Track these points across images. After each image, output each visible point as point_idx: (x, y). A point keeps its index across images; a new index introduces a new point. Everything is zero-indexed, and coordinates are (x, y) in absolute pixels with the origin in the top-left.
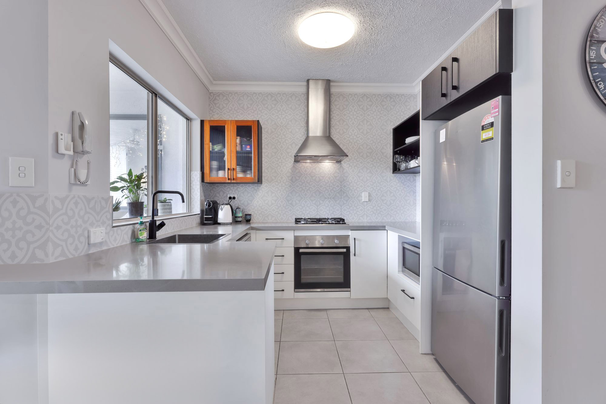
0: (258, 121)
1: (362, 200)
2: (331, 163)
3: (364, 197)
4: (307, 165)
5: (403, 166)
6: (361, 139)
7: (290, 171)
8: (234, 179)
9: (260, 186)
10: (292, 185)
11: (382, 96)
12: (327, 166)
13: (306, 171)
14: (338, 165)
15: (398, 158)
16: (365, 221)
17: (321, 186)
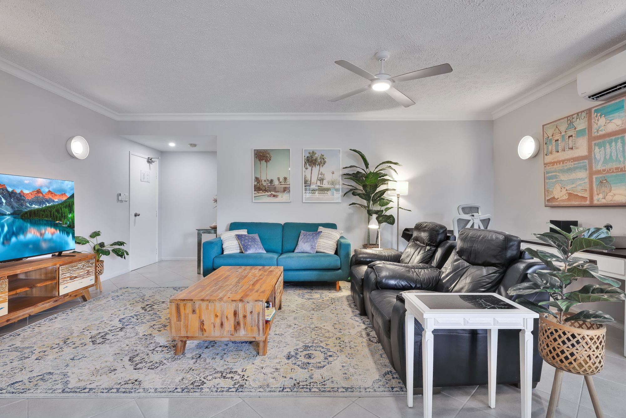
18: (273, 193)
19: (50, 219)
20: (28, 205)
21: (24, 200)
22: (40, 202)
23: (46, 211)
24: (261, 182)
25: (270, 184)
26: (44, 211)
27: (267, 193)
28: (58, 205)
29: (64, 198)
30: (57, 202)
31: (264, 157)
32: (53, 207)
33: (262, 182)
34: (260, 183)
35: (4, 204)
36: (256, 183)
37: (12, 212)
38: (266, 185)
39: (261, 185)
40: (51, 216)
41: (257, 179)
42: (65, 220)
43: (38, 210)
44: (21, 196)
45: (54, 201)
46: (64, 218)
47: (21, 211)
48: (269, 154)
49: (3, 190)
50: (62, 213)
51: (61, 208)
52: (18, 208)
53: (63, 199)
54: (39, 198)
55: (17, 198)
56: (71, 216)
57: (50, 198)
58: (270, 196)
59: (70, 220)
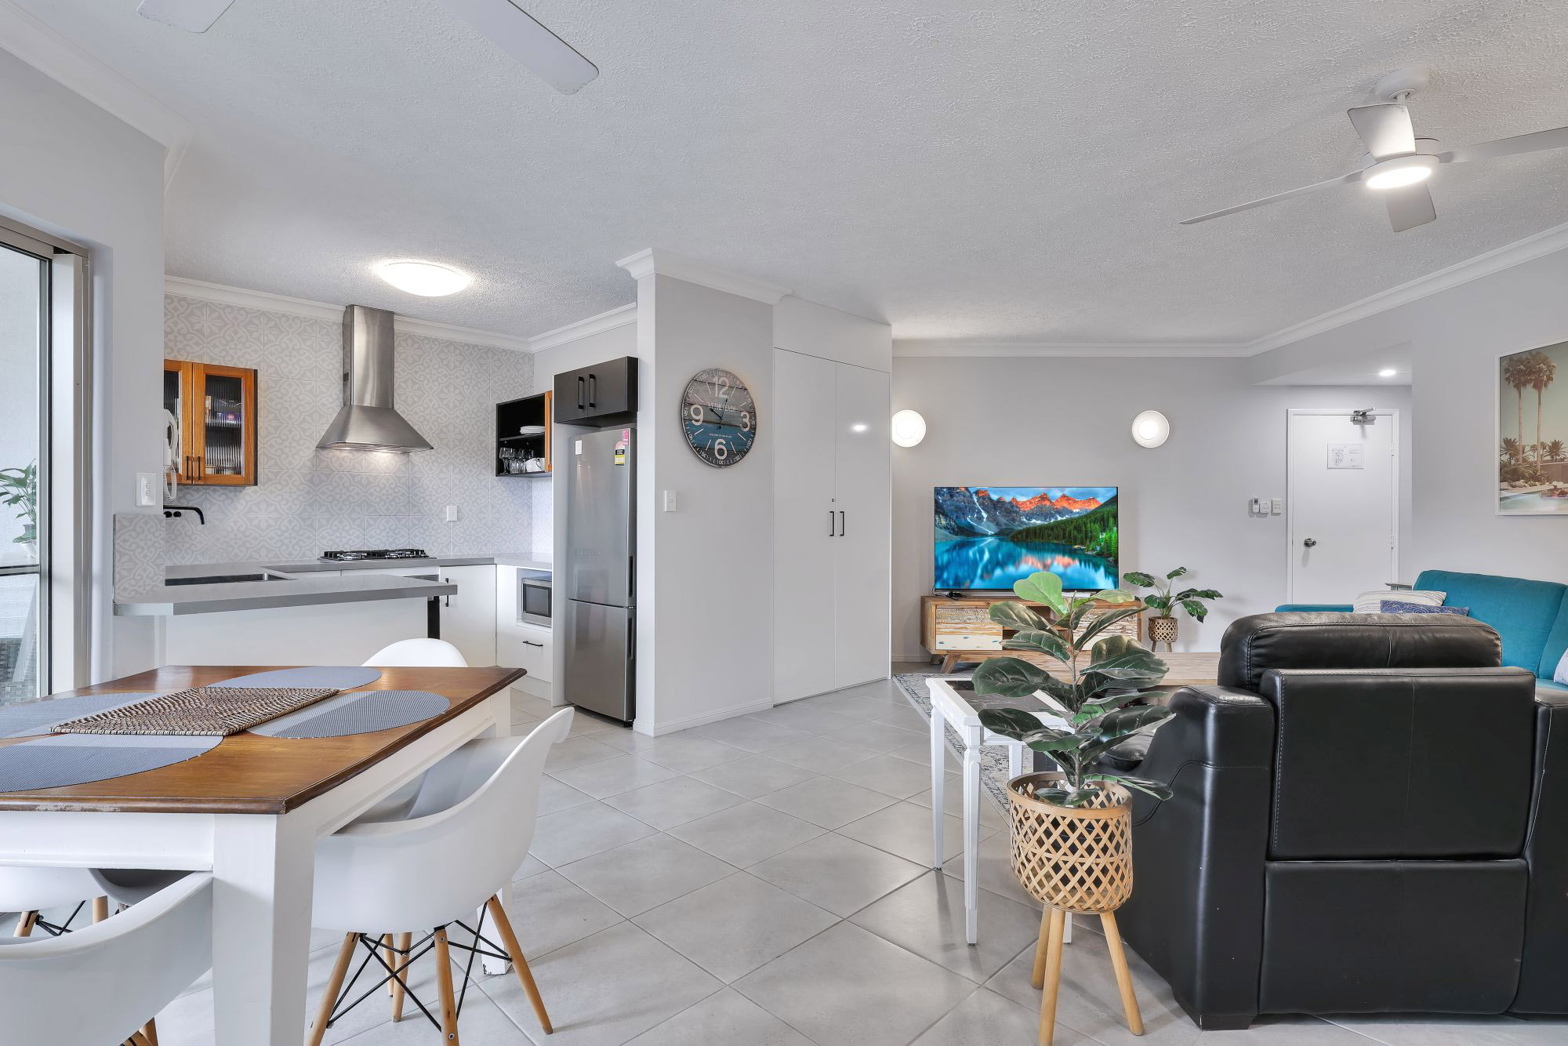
0: (256, 371)
1: (446, 518)
2: (389, 454)
3: (450, 513)
4: (345, 454)
5: (515, 466)
6: (445, 416)
7: (308, 464)
8: (199, 478)
9: (241, 492)
10: (311, 491)
11: (479, 350)
12: (384, 459)
13: (341, 465)
14: (403, 457)
15: (508, 453)
16: (452, 554)
17: (371, 494)
18: (1560, 485)
19: (1063, 542)
20: (1025, 520)
21: (1017, 512)
22: (1046, 515)
23: (1055, 529)
24: (1521, 453)
25: (1549, 458)
26: (1052, 529)
27: (1539, 487)
28: (1080, 518)
29: (1093, 506)
30: (1078, 513)
31: (1529, 374)
32: (1070, 521)
33: (1523, 453)
34: (1520, 456)
35: (985, 520)
36: (1506, 458)
37: (997, 531)
38: (1536, 462)
39: (1521, 461)
40: (1064, 538)
41: (1509, 446)
42: (1093, 543)
43: (1041, 528)
44: (1012, 506)
45: (1072, 512)
46: (1090, 541)
47: (1012, 529)
48: (1545, 361)
49: (984, 499)
50: (1086, 531)
51: (1085, 524)
52: (1006, 524)
53: (1090, 508)
54: (1043, 508)
55: (1006, 509)
56: (1104, 536)
57: (1064, 508)
58: (1551, 493)
59: (1102, 543)
